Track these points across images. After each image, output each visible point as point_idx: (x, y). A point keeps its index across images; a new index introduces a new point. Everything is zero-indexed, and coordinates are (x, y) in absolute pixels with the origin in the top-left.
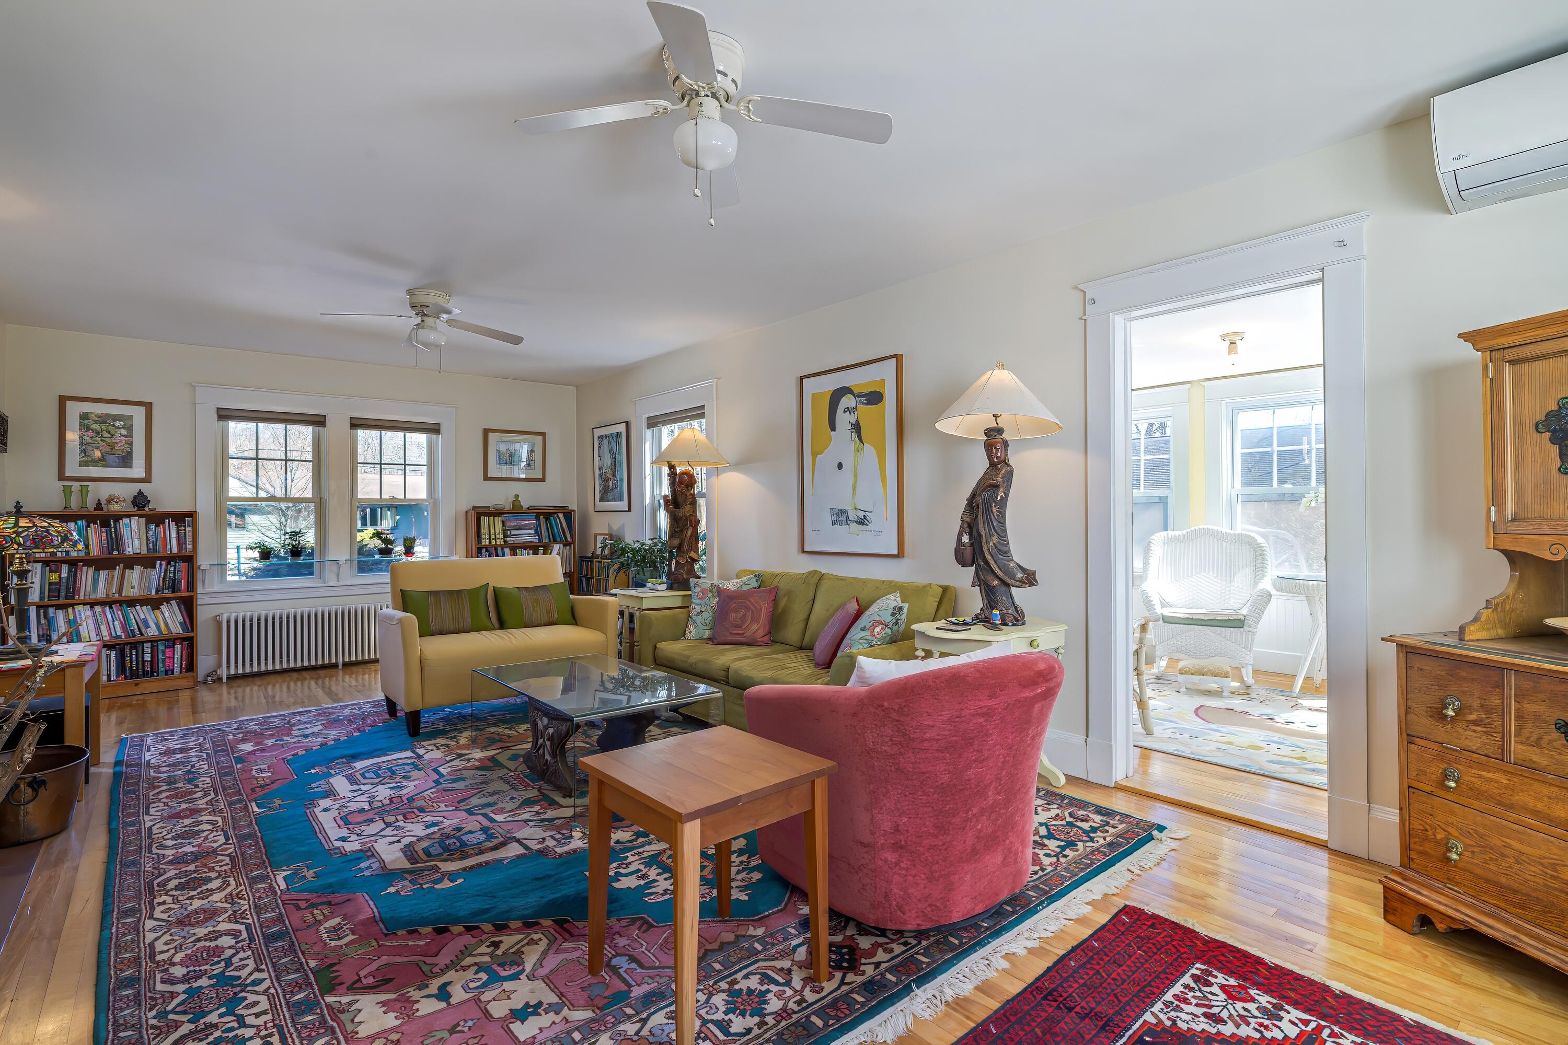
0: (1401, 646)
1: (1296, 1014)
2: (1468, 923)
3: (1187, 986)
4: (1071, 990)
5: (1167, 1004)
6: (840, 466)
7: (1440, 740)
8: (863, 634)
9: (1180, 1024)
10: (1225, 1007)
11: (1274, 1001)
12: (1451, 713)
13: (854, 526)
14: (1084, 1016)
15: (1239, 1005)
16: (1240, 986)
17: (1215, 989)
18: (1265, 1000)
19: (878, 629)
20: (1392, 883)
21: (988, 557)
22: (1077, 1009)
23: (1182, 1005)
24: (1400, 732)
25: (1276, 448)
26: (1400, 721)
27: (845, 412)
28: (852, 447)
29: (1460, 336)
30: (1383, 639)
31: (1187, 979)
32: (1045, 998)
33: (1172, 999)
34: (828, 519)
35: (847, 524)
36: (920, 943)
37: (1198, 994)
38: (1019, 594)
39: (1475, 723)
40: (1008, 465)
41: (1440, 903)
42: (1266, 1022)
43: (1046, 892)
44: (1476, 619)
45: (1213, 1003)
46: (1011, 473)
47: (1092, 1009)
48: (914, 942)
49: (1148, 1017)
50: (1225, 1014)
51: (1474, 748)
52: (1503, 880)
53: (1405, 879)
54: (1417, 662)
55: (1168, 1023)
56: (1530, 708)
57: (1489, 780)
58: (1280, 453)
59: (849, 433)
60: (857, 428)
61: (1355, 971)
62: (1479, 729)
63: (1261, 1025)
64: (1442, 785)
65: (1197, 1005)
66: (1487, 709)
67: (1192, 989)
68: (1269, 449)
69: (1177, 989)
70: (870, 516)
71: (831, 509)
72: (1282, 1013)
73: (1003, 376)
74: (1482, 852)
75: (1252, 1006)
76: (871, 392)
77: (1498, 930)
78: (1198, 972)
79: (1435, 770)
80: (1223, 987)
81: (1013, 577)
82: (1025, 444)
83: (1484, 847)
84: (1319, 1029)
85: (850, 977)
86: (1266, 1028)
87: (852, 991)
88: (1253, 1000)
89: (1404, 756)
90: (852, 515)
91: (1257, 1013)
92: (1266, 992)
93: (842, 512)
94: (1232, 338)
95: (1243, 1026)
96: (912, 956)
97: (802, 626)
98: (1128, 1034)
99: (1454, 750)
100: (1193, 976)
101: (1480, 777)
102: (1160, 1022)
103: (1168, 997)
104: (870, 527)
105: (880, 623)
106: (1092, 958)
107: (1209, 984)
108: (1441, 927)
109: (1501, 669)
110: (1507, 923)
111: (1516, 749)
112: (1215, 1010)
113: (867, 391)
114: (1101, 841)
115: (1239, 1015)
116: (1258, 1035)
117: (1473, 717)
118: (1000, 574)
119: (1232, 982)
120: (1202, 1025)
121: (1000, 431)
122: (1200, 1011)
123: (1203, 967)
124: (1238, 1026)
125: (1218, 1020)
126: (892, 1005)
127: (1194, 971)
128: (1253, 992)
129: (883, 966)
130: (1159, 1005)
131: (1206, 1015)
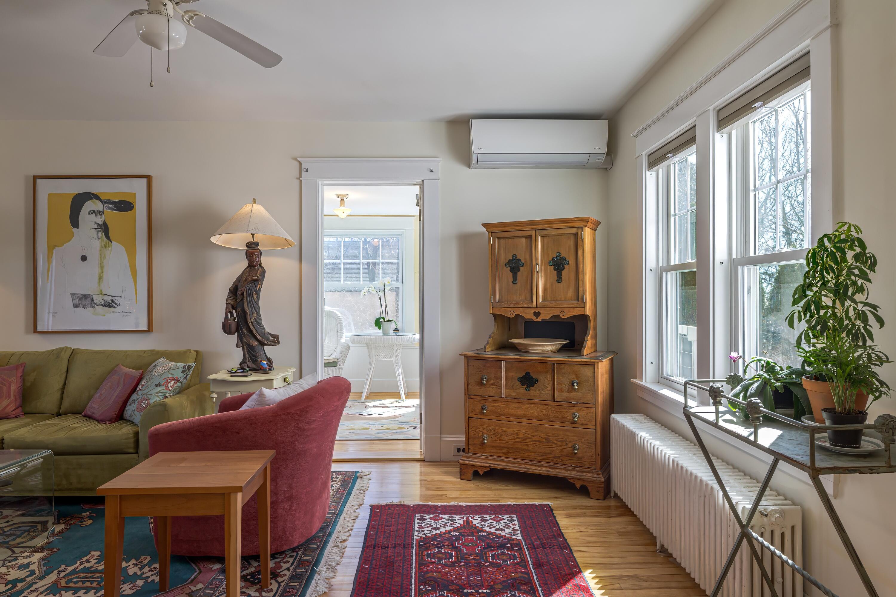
0: (466, 356)
1: (458, 517)
2: (491, 466)
3: (419, 523)
4: (381, 541)
5: (418, 531)
6: (84, 258)
7: (480, 395)
8: (159, 389)
9: (428, 535)
10: (436, 524)
11: (449, 516)
12: (485, 382)
13: (99, 309)
14: (395, 547)
15: (440, 521)
16: (435, 516)
17: (429, 520)
18: (446, 516)
19: (171, 384)
20: (463, 461)
21: (251, 327)
22: (390, 546)
23: (423, 529)
24: (465, 394)
25: (343, 261)
26: (465, 390)
27: (90, 213)
28: (98, 244)
29: (482, 224)
30: (459, 355)
31: (417, 521)
32: (374, 548)
33: (418, 529)
34: (69, 303)
35: (92, 306)
36: (298, 554)
37: (425, 524)
38: (269, 350)
39: (492, 384)
40: (262, 267)
41: (482, 463)
42: (452, 523)
43: (334, 513)
44: (488, 343)
45: (432, 524)
46: (264, 272)
47: (395, 544)
48: (295, 554)
49: (415, 537)
50: (438, 526)
51: (492, 395)
52: (502, 445)
53: (468, 458)
54: (472, 363)
55: (424, 536)
56: (510, 374)
57: (497, 406)
58: (344, 263)
59: (94, 233)
60: (104, 228)
61: (463, 498)
62: (493, 386)
63: (451, 524)
64: (482, 413)
65: (427, 527)
66: (496, 378)
67: (422, 523)
68: (339, 261)
69: (417, 525)
70: (116, 300)
71: (73, 295)
72: (455, 518)
73: (258, 208)
74: (495, 436)
75: (444, 520)
76: (120, 201)
77: (500, 465)
78: (419, 517)
79: (478, 408)
80: (430, 518)
81: (268, 340)
82: (270, 253)
83: (495, 434)
84: (467, 518)
85: (280, 579)
86: (453, 524)
87: (288, 583)
88: (443, 518)
89: (467, 404)
90: (97, 299)
91: (447, 521)
92: (445, 514)
93: (85, 297)
94: (342, 197)
95: (446, 527)
96: (300, 559)
97: (58, 395)
98: (414, 545)
99: (485, 397)
100: (418, 519)
101: (494, 406)
102: (421, 537)
103: (416, 529)
104: (118, 309)
105: (173, 379)
106: (378, 528)
107: (426, 519)
108: (481, 473)
109: (500, 361)
110: (503, 461)
111: (507, 392)
112: (434, 526)
113: (117, 199)
114: (337, 486)
115: (443, 524)
116: (453, 528)
117: (492, 382)
118: (259, 338)
119: (432, 516)
120: (434, 532)
121: (257, 244)
122: (430, 528)
123: (419, 515)
124: (445, 528)
125: (438, 529)
126: (313, 579)
127: (417, 518)
128: (440, 516)
129: (291, 568)
130: (416, 533)
131: (432, 529)
